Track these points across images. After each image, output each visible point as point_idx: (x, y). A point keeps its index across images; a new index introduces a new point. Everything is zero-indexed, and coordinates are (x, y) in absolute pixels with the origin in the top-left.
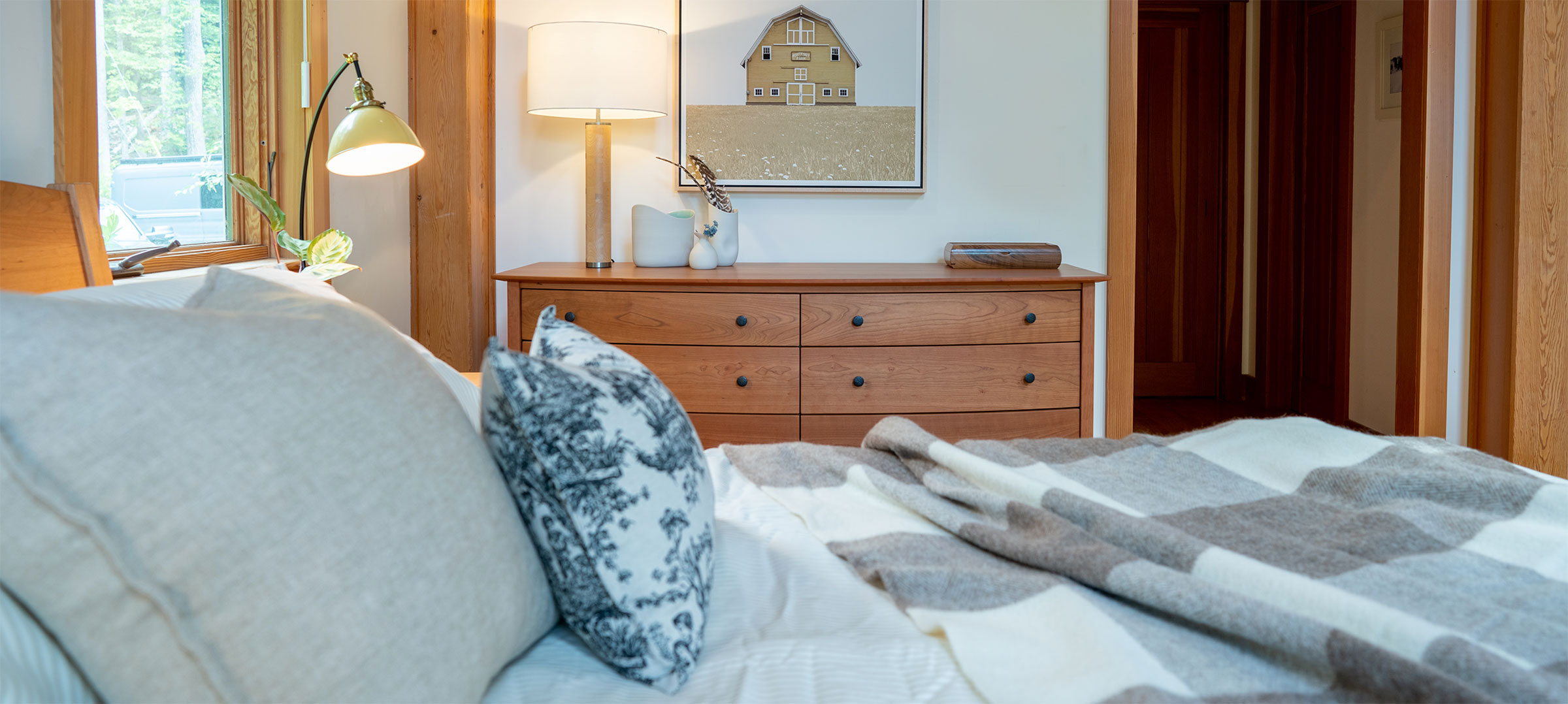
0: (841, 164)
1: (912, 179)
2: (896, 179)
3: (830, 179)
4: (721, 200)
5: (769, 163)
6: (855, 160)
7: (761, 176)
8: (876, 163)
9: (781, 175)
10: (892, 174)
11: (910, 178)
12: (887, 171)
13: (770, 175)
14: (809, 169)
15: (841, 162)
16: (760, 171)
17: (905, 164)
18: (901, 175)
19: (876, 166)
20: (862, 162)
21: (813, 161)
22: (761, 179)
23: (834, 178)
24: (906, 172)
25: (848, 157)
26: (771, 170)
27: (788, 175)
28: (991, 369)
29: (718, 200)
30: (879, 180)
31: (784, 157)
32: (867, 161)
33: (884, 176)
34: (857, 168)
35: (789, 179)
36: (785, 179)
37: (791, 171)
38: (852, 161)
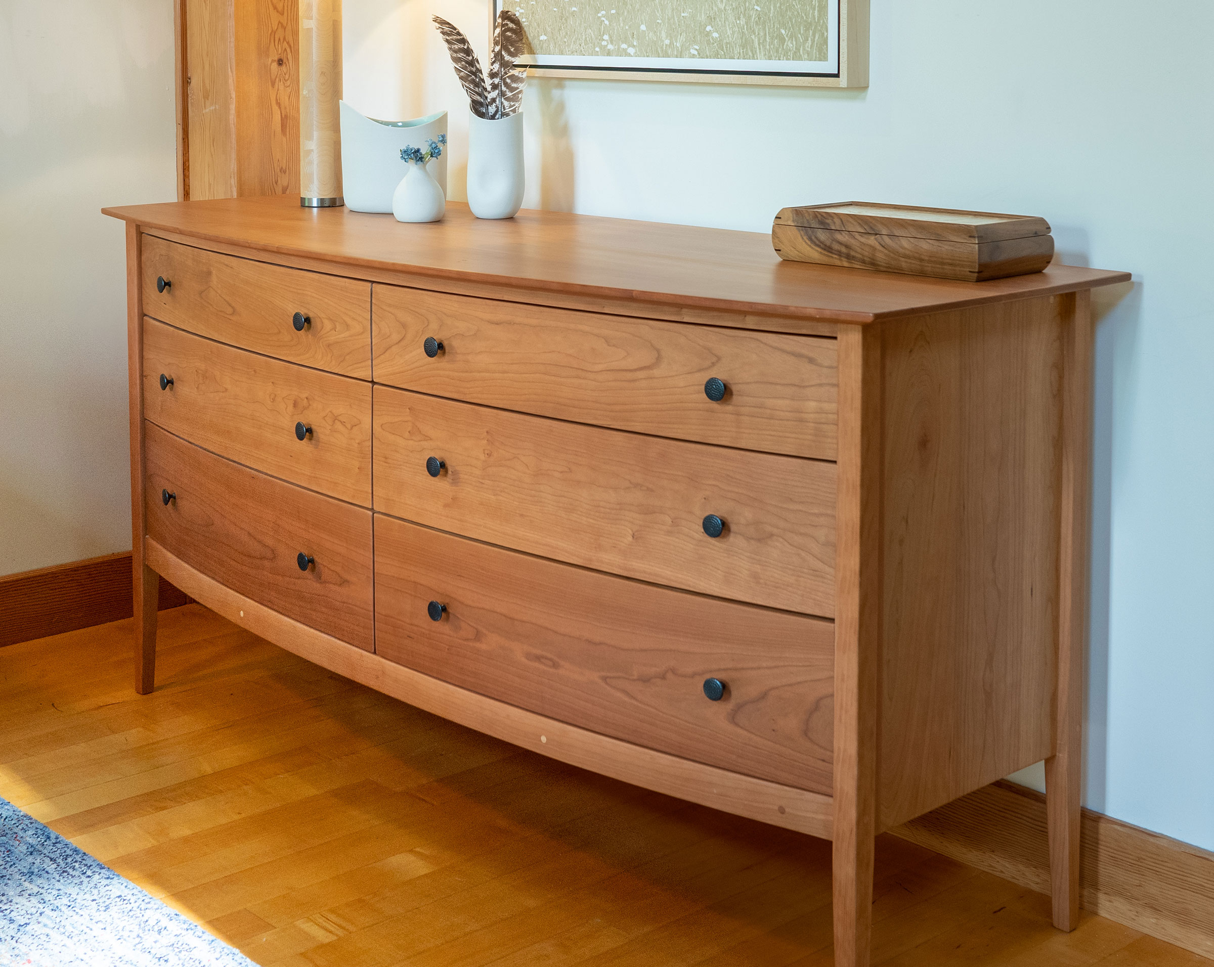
0: (710, 24)
1: (823, 57)
2: (797, 57)
3: (693, 56)
4: (509, 94)
5: (607, 22)
6: (731, 18)
7: (597, 49)
8: (764, 22)
9: (624, 46)
10: (790, 45)
11: (820, 54)
12: (782, 40)
13: (610, 47)
14: (664, 35)
15: (711, 19)
16: (597, 38)
17: (811, 24)
18: (804, 49)
19: (764, 29)
20: (743, 21)
21: (669, 19)
22: (597, 54)
23: (701, 55)
24: (813, 41)
25: (720, 10)
26: (610, 37)
27: (634, 46)
28: (648, 489)
29: (502, 94)
30: (770, 58)
31: (628, 12)
32: (750, 17)
33: (777, 51)
34: (733, 33)
35: (636, 55)
36: (629, 55)
37: (638, 39)
38: (726, 19)
